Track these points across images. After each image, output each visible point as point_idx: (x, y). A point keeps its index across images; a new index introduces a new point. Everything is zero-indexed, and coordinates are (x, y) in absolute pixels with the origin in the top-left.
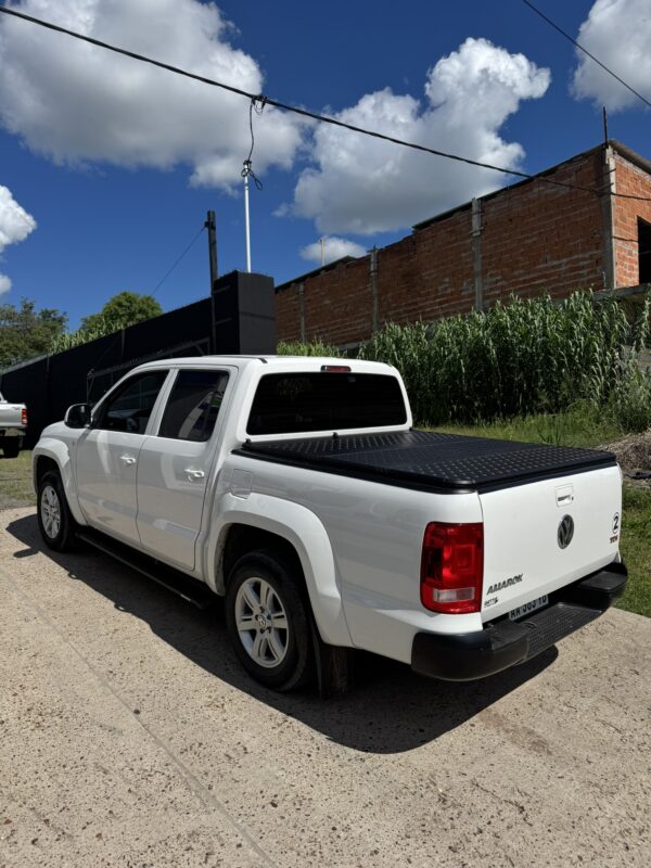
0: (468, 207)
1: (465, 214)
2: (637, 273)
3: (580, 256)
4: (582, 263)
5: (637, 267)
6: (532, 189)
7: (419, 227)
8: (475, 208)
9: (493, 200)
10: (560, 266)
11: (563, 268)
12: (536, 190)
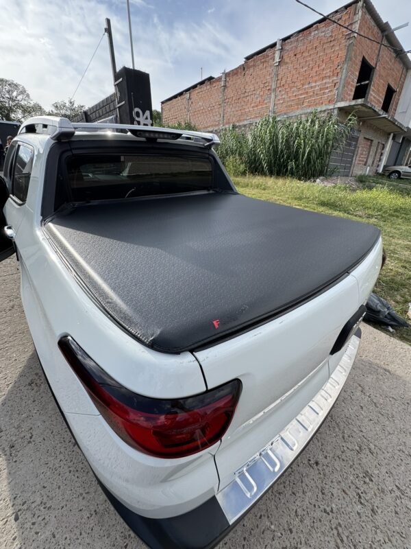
0: (274, 45)
1: (272, 50)
2: (353, 93)
3: (327, 80)
4: (327, 85)
5: (354, 90)
6: (310, 33)
7: (248, 58)
8: (278, 46)
9: (289, 41)
10: (315, 86)
11: (317, 88)
12: (313, 34)
